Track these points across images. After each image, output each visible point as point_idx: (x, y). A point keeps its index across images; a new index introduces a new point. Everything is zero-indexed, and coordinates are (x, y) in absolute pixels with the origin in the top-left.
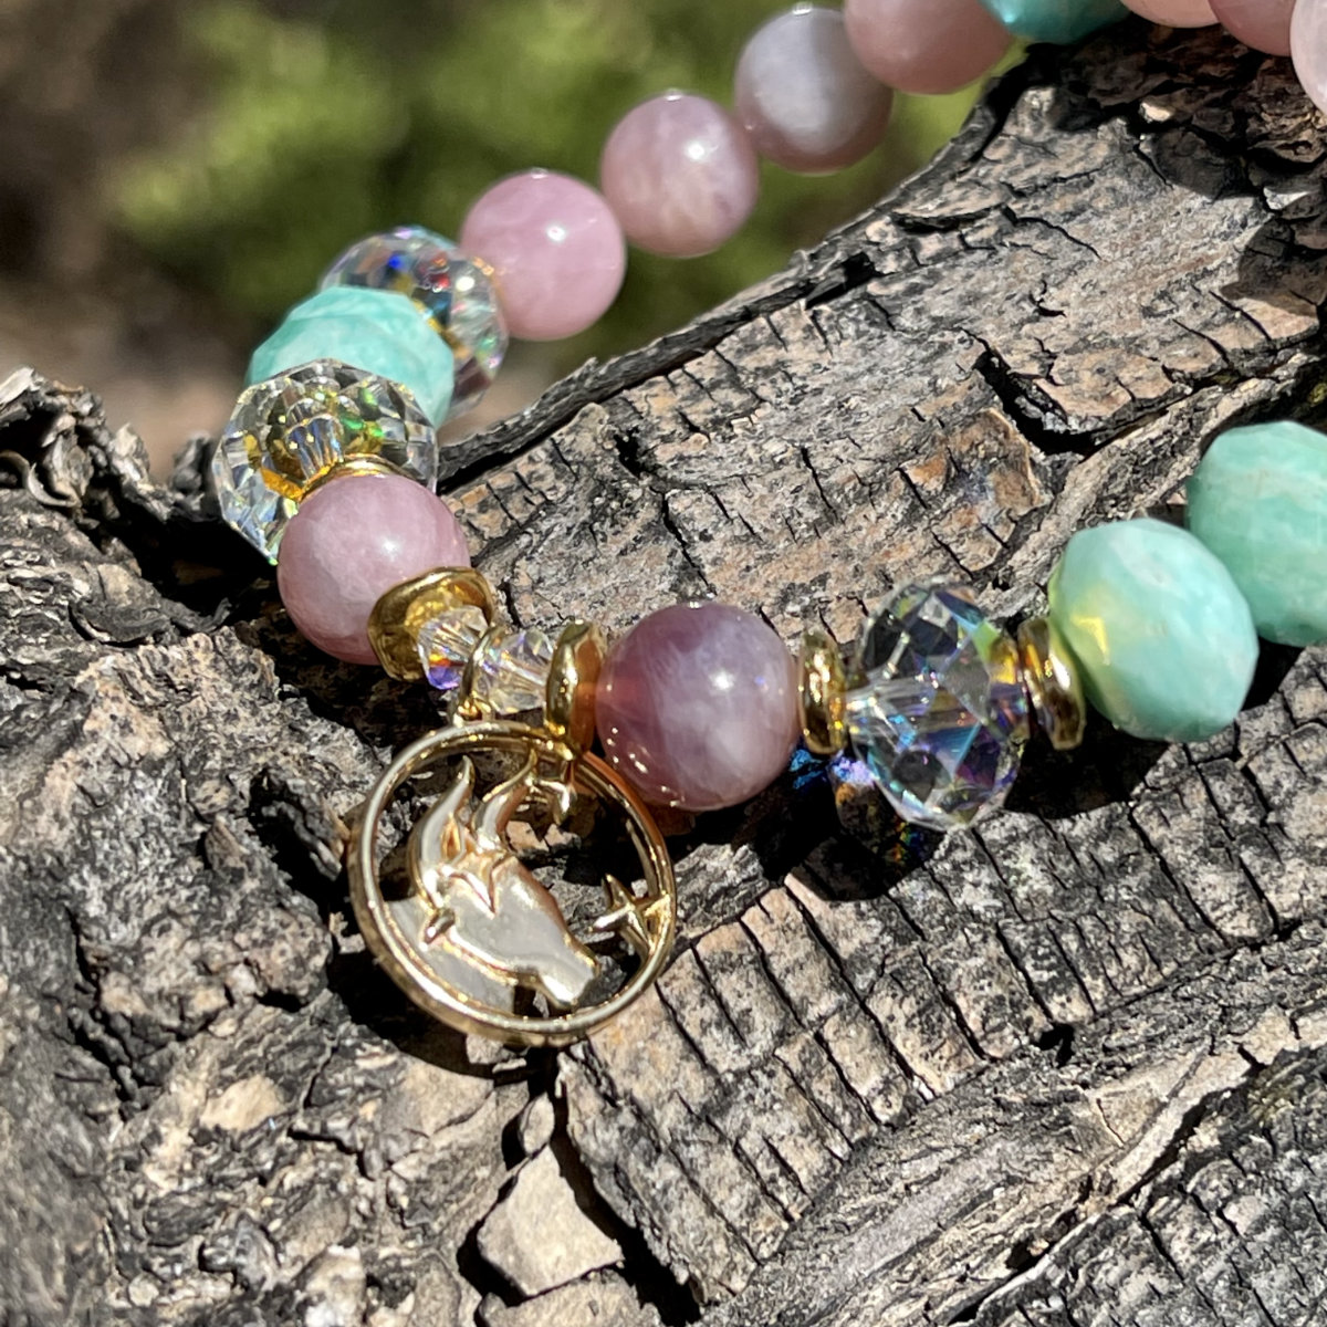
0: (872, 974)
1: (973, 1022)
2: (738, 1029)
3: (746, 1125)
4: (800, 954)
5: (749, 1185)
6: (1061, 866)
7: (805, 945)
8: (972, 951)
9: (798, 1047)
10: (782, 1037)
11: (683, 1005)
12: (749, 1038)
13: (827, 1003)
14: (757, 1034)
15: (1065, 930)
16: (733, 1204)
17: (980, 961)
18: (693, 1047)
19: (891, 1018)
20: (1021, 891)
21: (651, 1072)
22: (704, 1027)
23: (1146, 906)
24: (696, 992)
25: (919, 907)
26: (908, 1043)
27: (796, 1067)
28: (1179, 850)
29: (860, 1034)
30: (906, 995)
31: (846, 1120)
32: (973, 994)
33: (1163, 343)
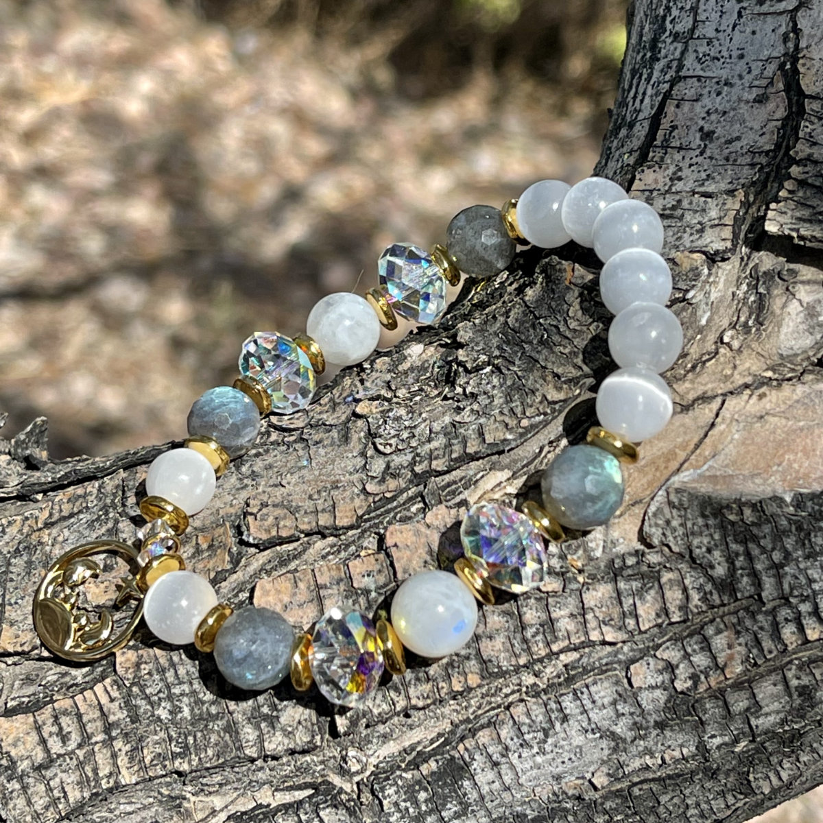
0: (119, 731)
1: (147, 760)
2: (64, 738)
3: (56, 775)
4: (95, 716)
5: (48, 799)
6: (196, 710)
7: (98, 714)
8: (156, 733)
9: (84, 751)
10: (80, 746)
11: (44, 724)
12: (67, 743)
13: (100, 737)
14: (71, 742)
15: (190, 734)
16: (39, 803)
17: (156, 738)
18: (43, 742)
19: (120, 750)
20: (179, 716)
21: (22, 747)
22: (51, 734)
23: (222, 734)
24: (52, 720)
25: (142, 710)
26: (123, 761)
27: (81, 758)
28: (240, 716)
29: (107, 752)
30: (128, 743)
31: (93, 784)
32: (152, 749)
33: (306, 513)
